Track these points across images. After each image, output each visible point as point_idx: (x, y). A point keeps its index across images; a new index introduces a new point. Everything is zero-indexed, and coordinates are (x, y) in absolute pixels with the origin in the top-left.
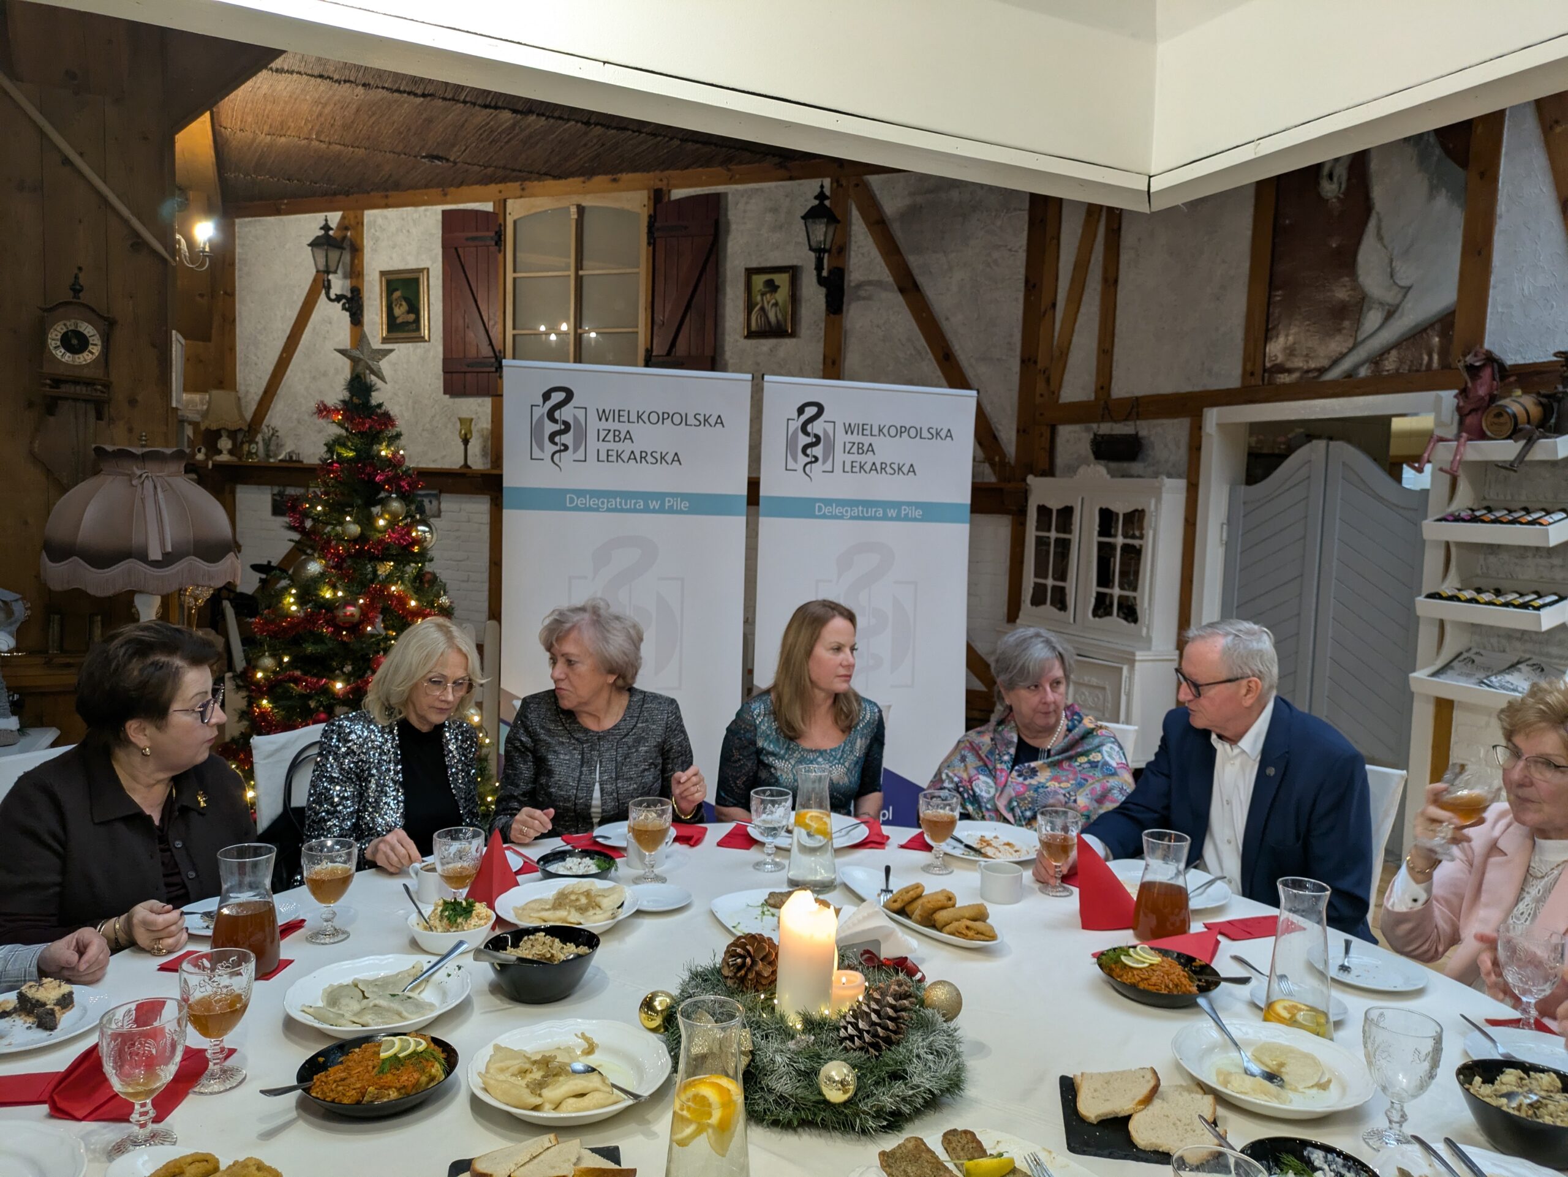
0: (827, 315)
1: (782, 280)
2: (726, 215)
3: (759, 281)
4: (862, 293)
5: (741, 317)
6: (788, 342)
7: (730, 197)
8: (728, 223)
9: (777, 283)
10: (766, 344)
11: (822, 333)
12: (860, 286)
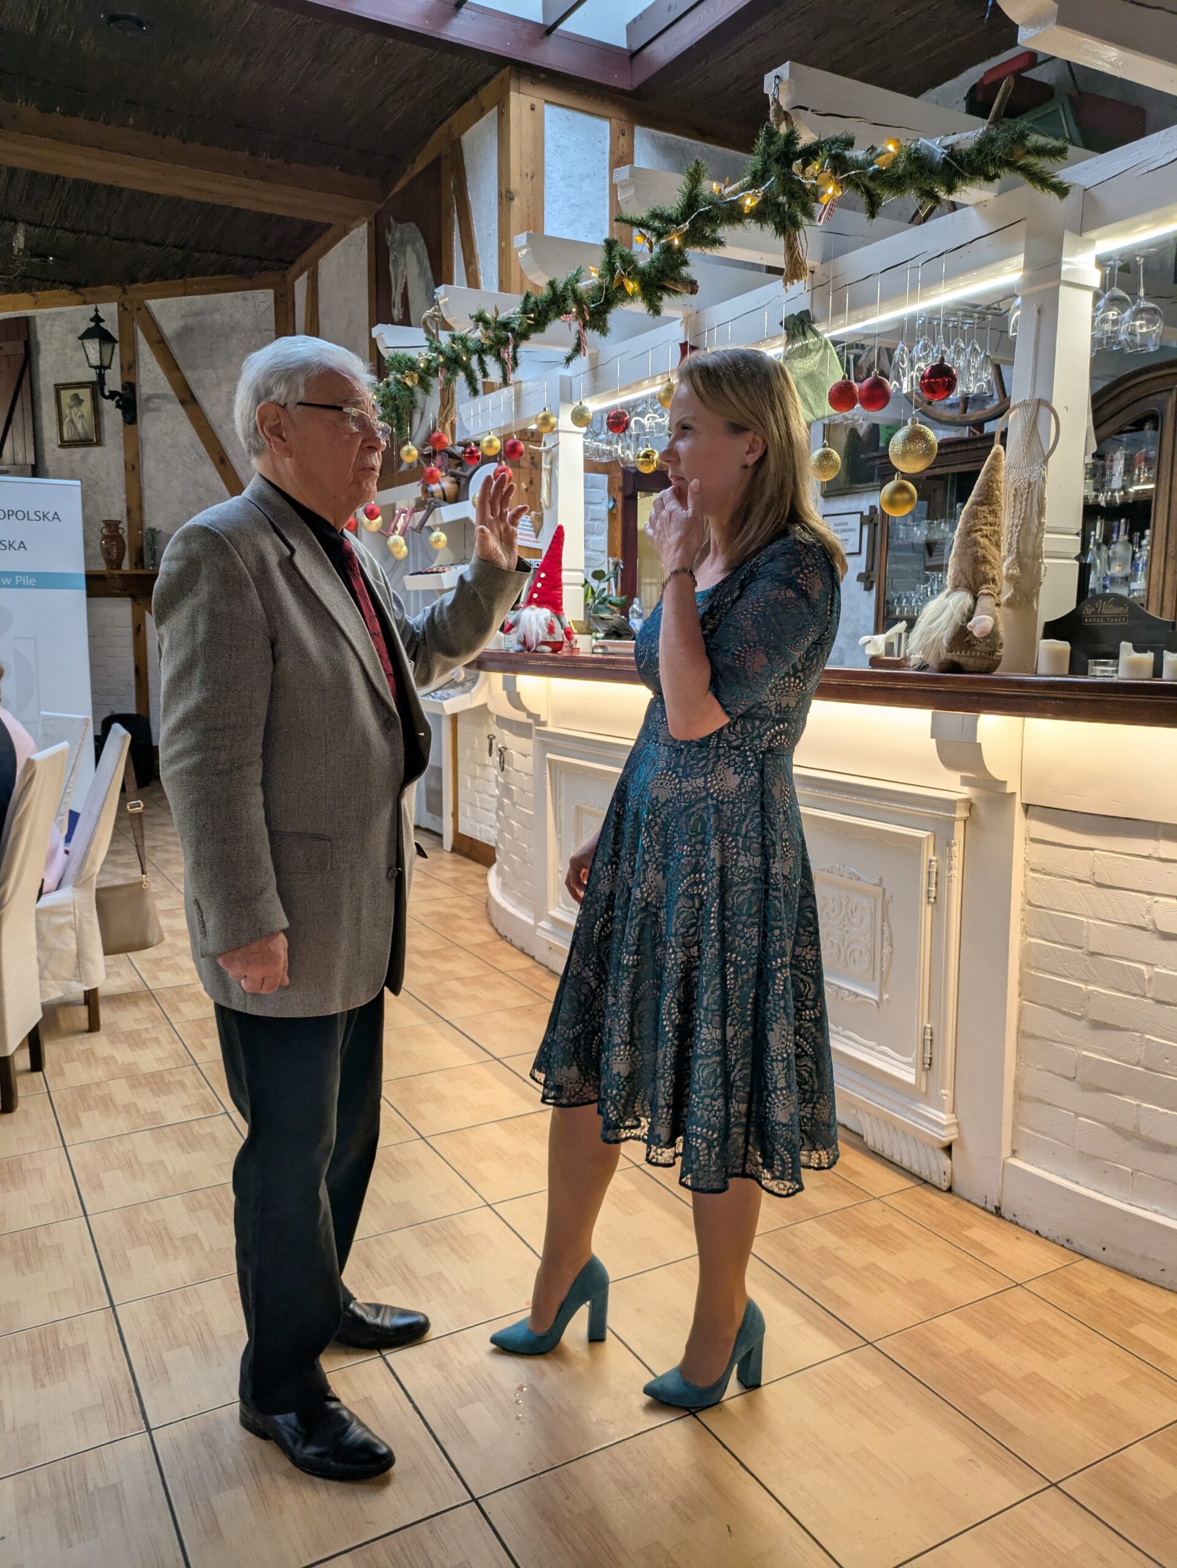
0: (125, 425)
2: (36, 336)
4: (151, 405)
5: (55, 429)
6: (96, 450)
7: (38, 320)
8: (38, 344)
9: (81, 397)
10: (79, 452)
11: (122, 441)
12: (149, 399)
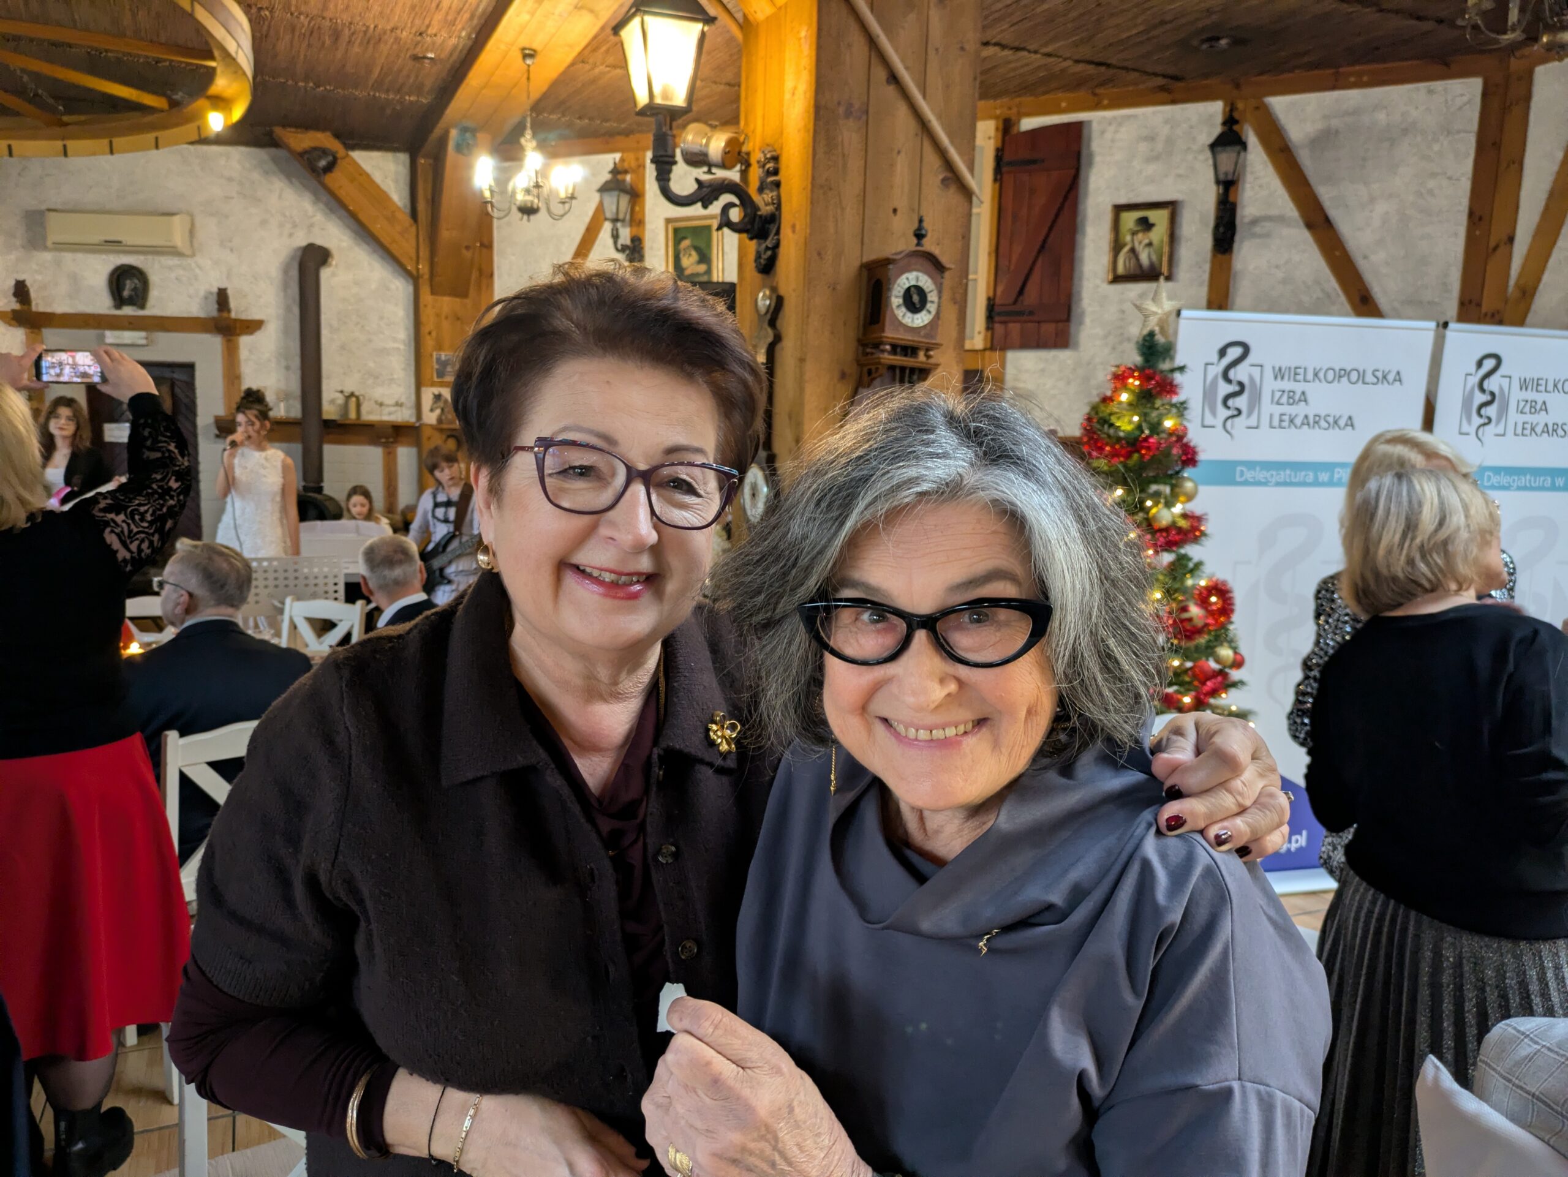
0: (1214, 255)
1: (1159, 217)
2: (1089, 146)
3: (1129, 219)
4: (1257, 229)
5: (1105, 259)
6: (1164, 286)
7: (1094, 126)
8: (1091, 156)
9: (1151, 221)
10: (1136, 289)
11: (1206, 274)
12: (1255, 222)
